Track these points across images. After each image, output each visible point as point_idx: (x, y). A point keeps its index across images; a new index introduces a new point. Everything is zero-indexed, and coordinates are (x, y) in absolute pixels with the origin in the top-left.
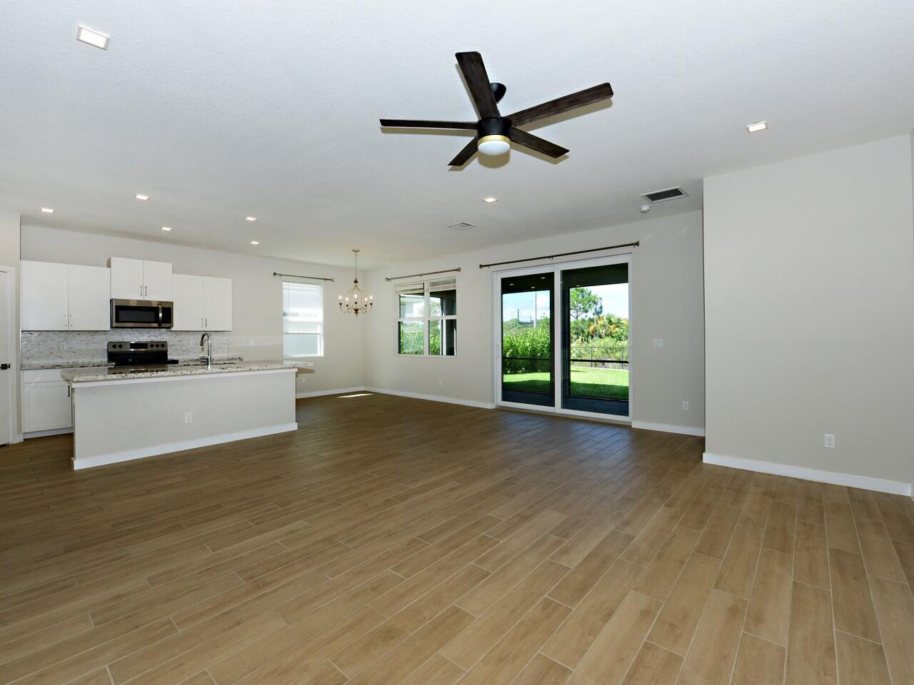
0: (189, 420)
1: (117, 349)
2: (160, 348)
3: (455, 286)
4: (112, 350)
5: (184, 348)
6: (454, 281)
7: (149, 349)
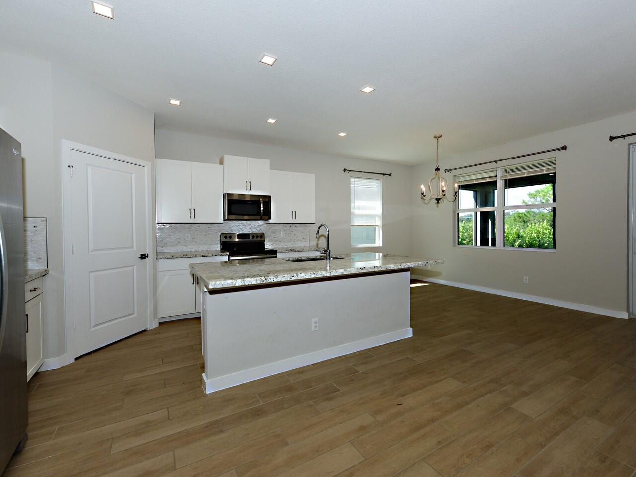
0: (315, 327)
1: (228, 240)
2: (259, 239)
3: (555, 169)
4: (224, 240)
5: (277, 239)
6: (554, 163)
7: (251, 239)
